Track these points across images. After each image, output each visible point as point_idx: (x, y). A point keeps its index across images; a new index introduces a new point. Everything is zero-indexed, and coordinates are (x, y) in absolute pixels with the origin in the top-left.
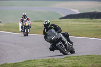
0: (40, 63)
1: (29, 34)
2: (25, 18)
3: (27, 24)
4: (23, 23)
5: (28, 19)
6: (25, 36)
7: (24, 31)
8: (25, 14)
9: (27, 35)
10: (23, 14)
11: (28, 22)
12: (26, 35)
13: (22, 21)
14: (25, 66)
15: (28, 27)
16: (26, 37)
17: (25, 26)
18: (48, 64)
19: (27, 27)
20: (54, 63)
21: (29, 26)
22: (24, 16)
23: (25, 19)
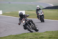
0: (30, 35)
14: (22, 36)
18: (35, 35)
20: (39, 35)
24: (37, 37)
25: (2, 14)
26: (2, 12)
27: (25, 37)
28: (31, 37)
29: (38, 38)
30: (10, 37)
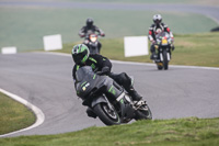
0: (167, 127)
1: (170, 66)
2: (158, 27)
3: (165, 43)
4: (155, 39)
5: (166, 30)
6: (160, 68)
7: (159, 58)
8: (159, 17)
9: (166, 68)
10: (155, 18)
11: (167, 36)
12: (163, 66)
13: (153, 34)
14: (135, 132)
15: (168, 48)
16: (163, 72)
17: (161, 46)
18: (186, 129)
19: (164, 47)
20: (198, 128)
21: (168, 46)
22: (158, 23)
23: (159, 30)
24: (193, 137)
25: (60, 47)
26: (63, 39)
27: (145, 136)
28: (169, 136)
29: (197, 138)
30: (91, 134)
